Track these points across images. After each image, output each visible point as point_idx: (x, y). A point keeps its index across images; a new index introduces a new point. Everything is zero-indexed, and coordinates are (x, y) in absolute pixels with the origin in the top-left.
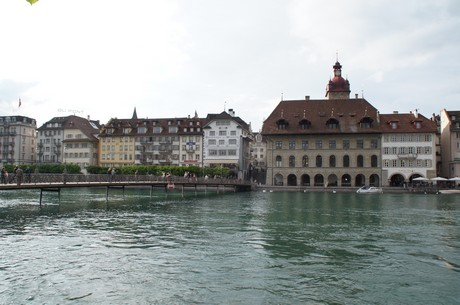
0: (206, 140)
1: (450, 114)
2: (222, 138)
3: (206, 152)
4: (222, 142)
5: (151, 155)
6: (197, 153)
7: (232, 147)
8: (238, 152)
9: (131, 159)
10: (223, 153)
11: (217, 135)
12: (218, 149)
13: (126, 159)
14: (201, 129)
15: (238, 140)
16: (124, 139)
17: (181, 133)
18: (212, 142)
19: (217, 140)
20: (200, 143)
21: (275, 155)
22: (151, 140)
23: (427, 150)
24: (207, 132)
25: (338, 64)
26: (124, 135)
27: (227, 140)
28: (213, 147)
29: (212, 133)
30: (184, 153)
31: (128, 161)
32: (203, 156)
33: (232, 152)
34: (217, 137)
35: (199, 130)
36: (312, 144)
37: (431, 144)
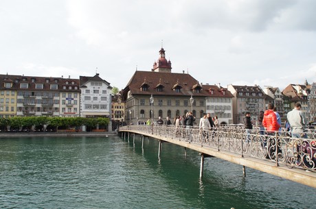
0: (83, 97)
1: (235, 87)
2: (96, 95)
3: (83, 106)
4: (95, 98)
5: (33, 108)
6: (75, 106)
7: (104, 102)
8: (108, 107)
9: (12, 110)
10: (97, 107)
11: (92, 93)
12: (92, 104)
13: (7, 110)
14: (78, 88)
15: (108, 97)
16: (5, 92)
17: (60, 90)
18: (87, 98)
19: (92, 97)
20: (78, 99)
21: (140, 110)
22: (33, 94)
23: (228, 108)
24: (83, 90)
25: (162, 49)
26: (6, 89)
27: (99, 97)
28: (88, 102)
29: (88, 91)
30: (64, 106)
31: (10, 112)
32: (80, 109)
33: (104, 107)
34: (92, 95)
35: (76, 88)
36: (165, 102)
37: (230, 104)
